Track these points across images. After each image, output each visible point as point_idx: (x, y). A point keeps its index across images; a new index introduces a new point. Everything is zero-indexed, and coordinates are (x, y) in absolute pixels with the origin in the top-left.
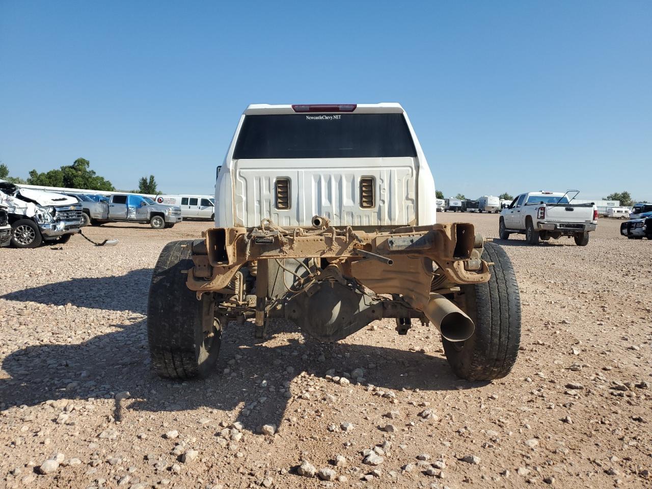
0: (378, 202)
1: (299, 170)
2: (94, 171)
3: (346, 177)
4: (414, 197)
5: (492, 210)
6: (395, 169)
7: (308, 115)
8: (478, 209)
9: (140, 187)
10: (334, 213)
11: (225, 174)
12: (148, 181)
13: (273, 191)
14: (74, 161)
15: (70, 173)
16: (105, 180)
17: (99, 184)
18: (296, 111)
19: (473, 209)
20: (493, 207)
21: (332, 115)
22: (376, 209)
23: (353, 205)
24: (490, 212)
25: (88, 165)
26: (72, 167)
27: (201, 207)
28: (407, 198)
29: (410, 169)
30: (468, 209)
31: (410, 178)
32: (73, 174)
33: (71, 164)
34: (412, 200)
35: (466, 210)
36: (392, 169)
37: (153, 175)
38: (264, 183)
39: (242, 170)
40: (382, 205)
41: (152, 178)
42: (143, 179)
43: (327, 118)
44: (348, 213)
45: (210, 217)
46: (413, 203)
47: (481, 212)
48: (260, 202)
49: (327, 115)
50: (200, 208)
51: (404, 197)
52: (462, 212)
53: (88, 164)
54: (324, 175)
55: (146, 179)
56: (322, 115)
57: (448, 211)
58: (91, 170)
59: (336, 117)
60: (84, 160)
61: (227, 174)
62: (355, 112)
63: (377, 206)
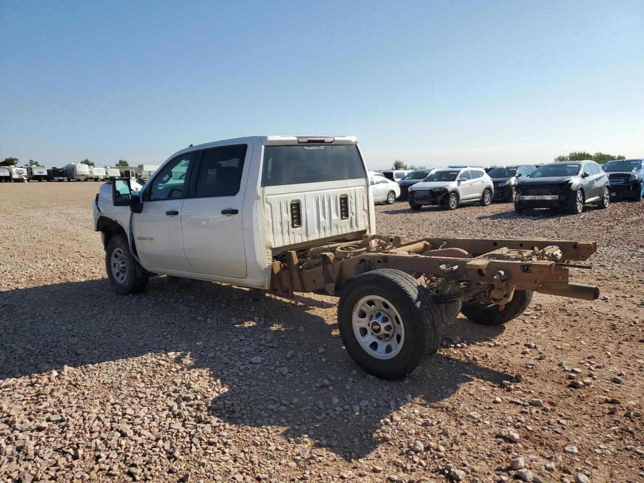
0: (350, 215)
1: (306, 193)
3: (332, 196)
4: (366, 208)
5: (82, 178)
6: (357, 188)
7: (305, 146)
8: (66, 178)
10: (327, 226)
11: (255, 202)
13: (290, 213)
19: (61, 178)
20: (83, 175)
21: (319, 147)
22: (350, 220)
23: (337, 218)
24: (79, 180)
28: (364, 210)
29: (364, 187)
30: (56, 178)
31: (365, 195)
34: (366, 210)
35: (53, 179)
38: (284, 206)
39: (268, 197)
40: (352, 216)
43: (316, 148)
44: (335, 225)
46: (366, 213)
47: (69, 180)
48: (281, 224)
51: (362, 209)
52: (48, 181)
54: (320, 196)
56: (313, 146)
57: (31, 181)
61: (258, 201)
63: (350, 217)
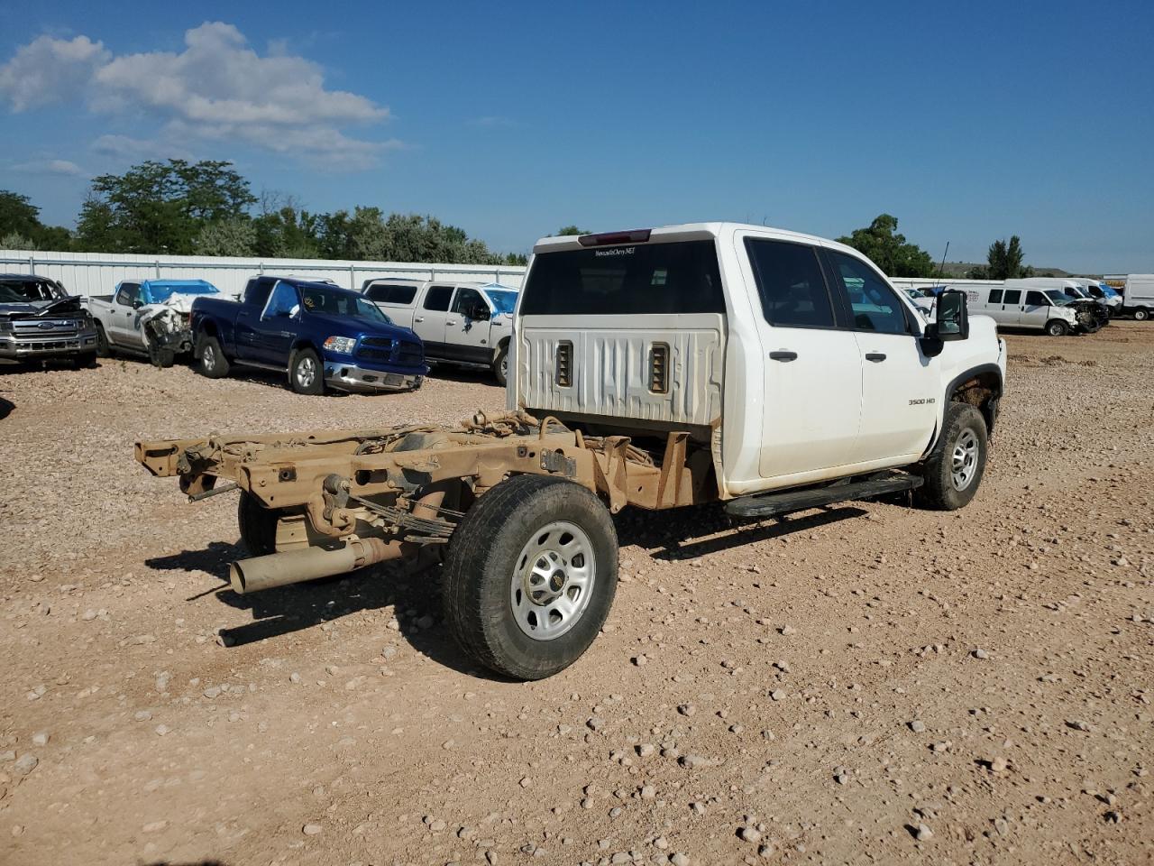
0: (673, 386)
1: (582, 331)
2: (904, 235)
3: (633, 343)
4: (719, 380)
6: (696, 332)
7: (597, 249)
9: (990, 260)
10: (619, 396)
12: (1007, 247)
13: (555, 360)
14: (873, 220)
15: (865, 242)
16: (921, 250)
17: (910, 258)
18: (585, 245)
21: (624, 248)
22: (669, 396)
23: (640, 386)
25: (895, 226)
26: (870, 231)
27: (1026, 307)
28: (711, 382)
29: (716, 333)
31: (716, 348)
32: (868, 242)
33: (868, 225)
34: (717, 384)
36: (691, 332)
37: (1018, 235)
38: (547, 349)
39: (527, 331)
40: (676, 389)
41: (1015, 241)
42: (997, 245)
43: (618, 253)
44: (634, 398)
45: (1042, 327)
46: (718, 389)
48: (543, 375)
49: (619, 248)
50: (1023, 309)
51: (707, 380)
53: (895, 222)
54: (609, 340)
55: (1004, 244)
56: (613, 249)
58: (897, 234)
59: (629, 251)
60: (888, 217)
62: (650, 242)
63: (671, 391)
